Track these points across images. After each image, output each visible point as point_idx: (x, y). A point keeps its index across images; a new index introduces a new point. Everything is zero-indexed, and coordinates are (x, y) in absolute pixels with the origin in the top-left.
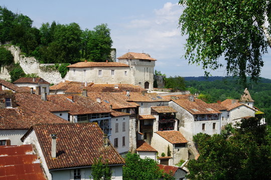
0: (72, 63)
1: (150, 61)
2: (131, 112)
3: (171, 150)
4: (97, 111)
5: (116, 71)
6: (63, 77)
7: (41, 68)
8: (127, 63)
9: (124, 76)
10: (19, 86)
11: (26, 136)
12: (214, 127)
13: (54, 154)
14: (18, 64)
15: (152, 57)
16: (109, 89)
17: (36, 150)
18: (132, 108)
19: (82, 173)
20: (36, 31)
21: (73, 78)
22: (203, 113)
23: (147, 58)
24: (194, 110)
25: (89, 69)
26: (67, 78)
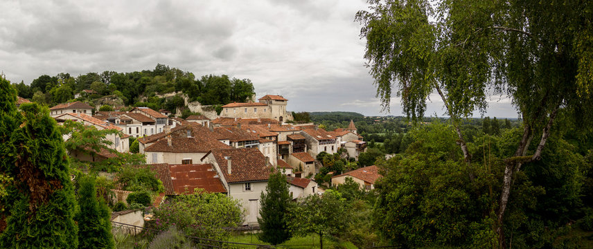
0: (225, 104)
1: (283, 101)
2: (273, 139)
3: (303, 167)
4: (250, 139)
5: (257, 109)
6: (219, 114)
7: (203, 109)
8: (266, 102)
9: (263, 112)
10: (189, 121)
11: (204, 157)
12: (333, 149)
13: (230, 172)
14: (187, 106)
15: (285, 98)
16: (254, 122)
17: (214, 168)
18: (273, 136)
19: (252, 186)
20: (198, 83)
21: (225, 115)
22: (325, 139)
23: (281, 99)
24: (319, 137)
25: (238, 108)
26: (221, 114)
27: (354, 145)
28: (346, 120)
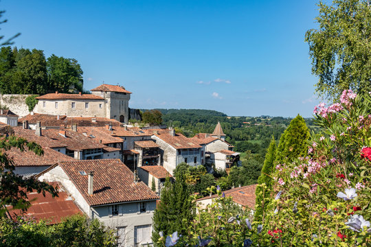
0: (41, 95)
1: (125, 94)
3: (157, 185)
4: (91, 147)
5: (90, 103)
6: (31, 109)
7: (5, 99)
8: (101, 95)
9: (99, 109)
12: (195, 161)
13: (90, 191)
15: (127, 90)
16: (85, 123)
18: (119, 143)
19: (119, 209)
21: (42, 111)
22: (186, 147)
23: (123, 91)
24: (178, 145)
25: (62, 102)
26: (36, 110)
27: (224, 156)
28: (201, 121)
